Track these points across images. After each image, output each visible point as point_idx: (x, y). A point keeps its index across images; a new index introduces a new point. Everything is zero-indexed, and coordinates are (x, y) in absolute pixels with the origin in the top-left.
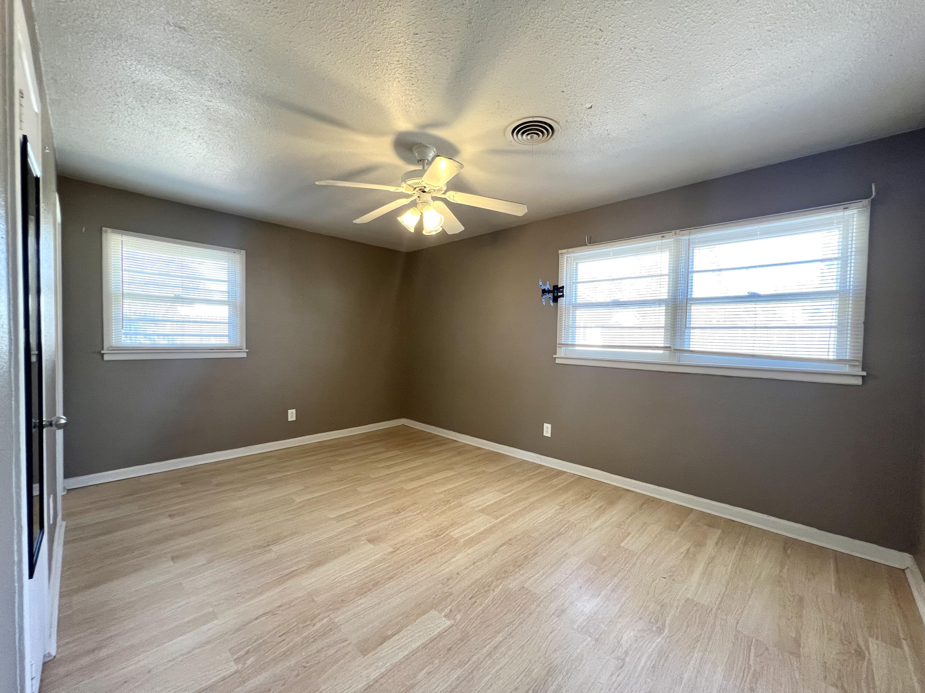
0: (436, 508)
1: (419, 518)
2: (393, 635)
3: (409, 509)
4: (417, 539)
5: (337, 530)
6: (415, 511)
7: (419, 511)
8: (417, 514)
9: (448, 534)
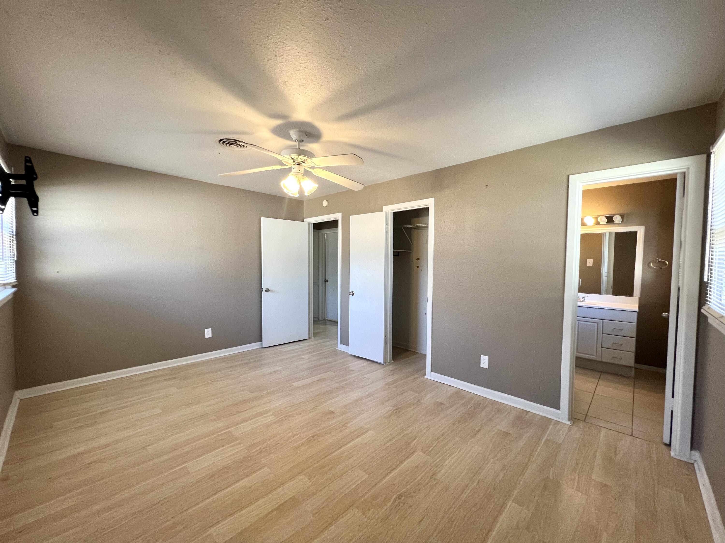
0: (277, 443)
1: (296, 431)
2: (315, 381)
3: (304, 440)
4: (300, 414)
5: (359, 419)
6: (298, 438)
7: (294, 438)
8: (297, 435)
9: (277, 418)
